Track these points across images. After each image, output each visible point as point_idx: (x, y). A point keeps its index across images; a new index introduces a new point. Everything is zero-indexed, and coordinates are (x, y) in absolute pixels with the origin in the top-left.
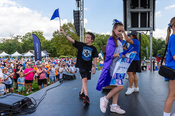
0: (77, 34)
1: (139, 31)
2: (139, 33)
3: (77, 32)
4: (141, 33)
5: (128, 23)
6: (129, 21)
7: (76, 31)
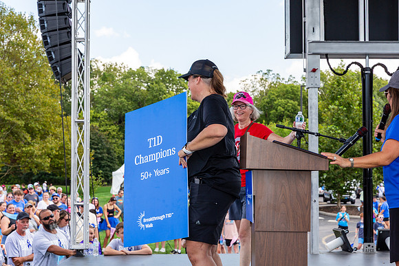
0: (54, 68)
1: (363, 56)
2: (363, 70)
3: (51, 59)
4: (371, 70)
5: (307, 20)
6: (313, 7)
7: (49, 53)
